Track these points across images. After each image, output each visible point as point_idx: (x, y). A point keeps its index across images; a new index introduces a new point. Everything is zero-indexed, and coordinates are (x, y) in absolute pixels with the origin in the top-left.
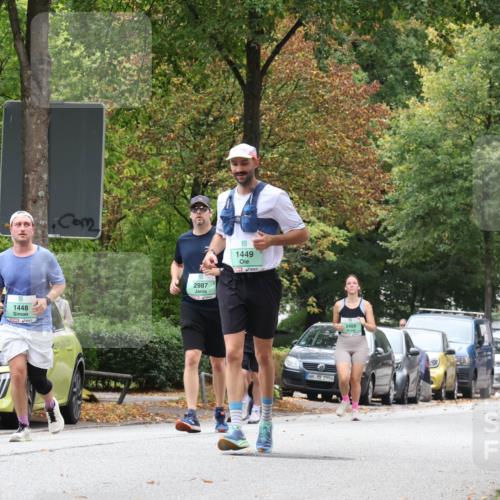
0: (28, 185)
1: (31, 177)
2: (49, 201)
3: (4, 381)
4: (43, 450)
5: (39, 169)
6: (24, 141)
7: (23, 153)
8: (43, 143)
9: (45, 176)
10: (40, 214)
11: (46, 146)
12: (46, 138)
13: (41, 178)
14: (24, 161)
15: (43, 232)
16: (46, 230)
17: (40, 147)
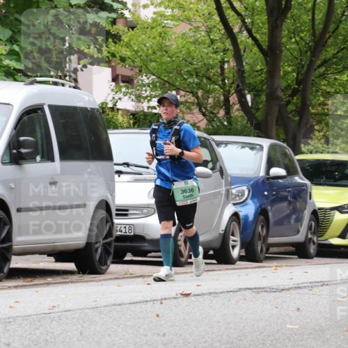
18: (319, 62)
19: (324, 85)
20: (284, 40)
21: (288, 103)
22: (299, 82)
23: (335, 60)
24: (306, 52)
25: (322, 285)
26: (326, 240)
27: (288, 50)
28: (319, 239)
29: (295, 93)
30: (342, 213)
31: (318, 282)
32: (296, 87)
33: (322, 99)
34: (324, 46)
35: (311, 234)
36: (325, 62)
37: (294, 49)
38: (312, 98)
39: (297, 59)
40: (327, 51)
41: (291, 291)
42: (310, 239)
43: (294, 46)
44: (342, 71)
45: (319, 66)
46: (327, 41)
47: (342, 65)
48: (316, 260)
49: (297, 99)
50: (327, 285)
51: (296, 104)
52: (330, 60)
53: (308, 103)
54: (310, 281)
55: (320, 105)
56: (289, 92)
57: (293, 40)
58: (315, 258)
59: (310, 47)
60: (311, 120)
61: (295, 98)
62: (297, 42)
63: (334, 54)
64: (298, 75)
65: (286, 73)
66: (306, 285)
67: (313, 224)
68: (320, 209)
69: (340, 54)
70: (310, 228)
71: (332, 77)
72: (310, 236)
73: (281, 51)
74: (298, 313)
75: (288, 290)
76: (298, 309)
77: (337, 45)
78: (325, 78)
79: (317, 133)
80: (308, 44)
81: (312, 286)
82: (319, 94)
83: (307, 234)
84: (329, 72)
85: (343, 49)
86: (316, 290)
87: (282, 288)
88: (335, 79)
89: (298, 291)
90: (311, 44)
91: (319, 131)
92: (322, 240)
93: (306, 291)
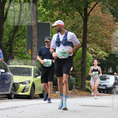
0: (33, 42)
1: (33, 40)
2: (38, 46)
3: (27, 88)
4: (37, 104)
5: (35, 38)
6: (32, 31)
7: (32, 34)
8: (36, 32)
9: (37, 40)
10: (36, 49)
11: (37, 33)
12: (37, 31)
13: (36, 40)
14: (32, 36)
15: (36, 53)
16: (37, 52)
17: (35, 33)
18: (16, 35)
19: (18, 43)
20: (5, 28)
21: (6, 48)
22: (9, 42)
23: (21, 35)
24: (12, 32)
25: (15, 108)
26: (17, 93)
27: (6, 31)
28: (15, 93)
29: (8, 45)
30: (23, 84)
31: (14, 107)
32: (9, 43)
33: (17, 47)
34: (18, 30)
35: (13, 91)
36: (18, 35)
37: (8, 31)
38: (14, 47)
39: (9, 34)
40: (19, 32)
41: (5, 110)
42: (12, 93)
43: (8, 30)
44: (23, 38)
45: (16, 37)
46: (18, 29)
47: (23, 37)
48: (14, 100)
49: (9, 47)
50: (17, 108)
51: (8, 49)
52: (19, 35)
53: (12, 48)
54: (12, 106)
55: (16, 49)
56: (6, 45)
57: (8, 28)
58: (14, 99)
59: (13, 30)
60: (13, 54)
61: (8, 47)
62: (9, 29)
63: (21, 33)
64: (9, 39)
65: (5, 39)
66: (10, 108)
67: (13, 88)
68: (15, 83)
69: (23, 33)
70: (12, 89)
71: (20, 40)
72: (12, 92)
73: (4, 32)
74: (7, 117)
75: (4, 109)
76: (7, 116)
77: (22, 30)
78: (18, 41)
79: (15, 58)
80: (12, 29)
81: (12, 108)
82: (16, 46)
83: (11, 91)
84: (19, 39)
85: (24, 31)
86: (13, 109)
87: (2, 109)
88: (21, 41)
89: (8, 110)
90: (13, 29)
91: (16, 58)
92: (16, 93)
93: (10, 110)
